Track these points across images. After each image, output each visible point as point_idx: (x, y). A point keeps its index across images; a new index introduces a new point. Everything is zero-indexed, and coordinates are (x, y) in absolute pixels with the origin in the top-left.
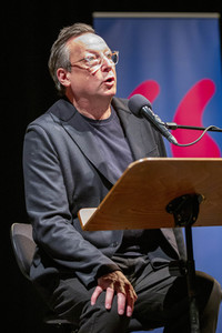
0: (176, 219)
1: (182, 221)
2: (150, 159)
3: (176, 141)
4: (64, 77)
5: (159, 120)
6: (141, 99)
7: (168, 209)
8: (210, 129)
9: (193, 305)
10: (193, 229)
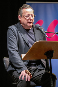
0: (47, 57)
1: (49, 57)
2: (40, 41)
3: (47, 36)
4: (20, 18)
5: (43, 31)
6: (38, 25)
7: (45, 54)
8: (56, 33)
9: (51, 80)
10: (52, 59)
